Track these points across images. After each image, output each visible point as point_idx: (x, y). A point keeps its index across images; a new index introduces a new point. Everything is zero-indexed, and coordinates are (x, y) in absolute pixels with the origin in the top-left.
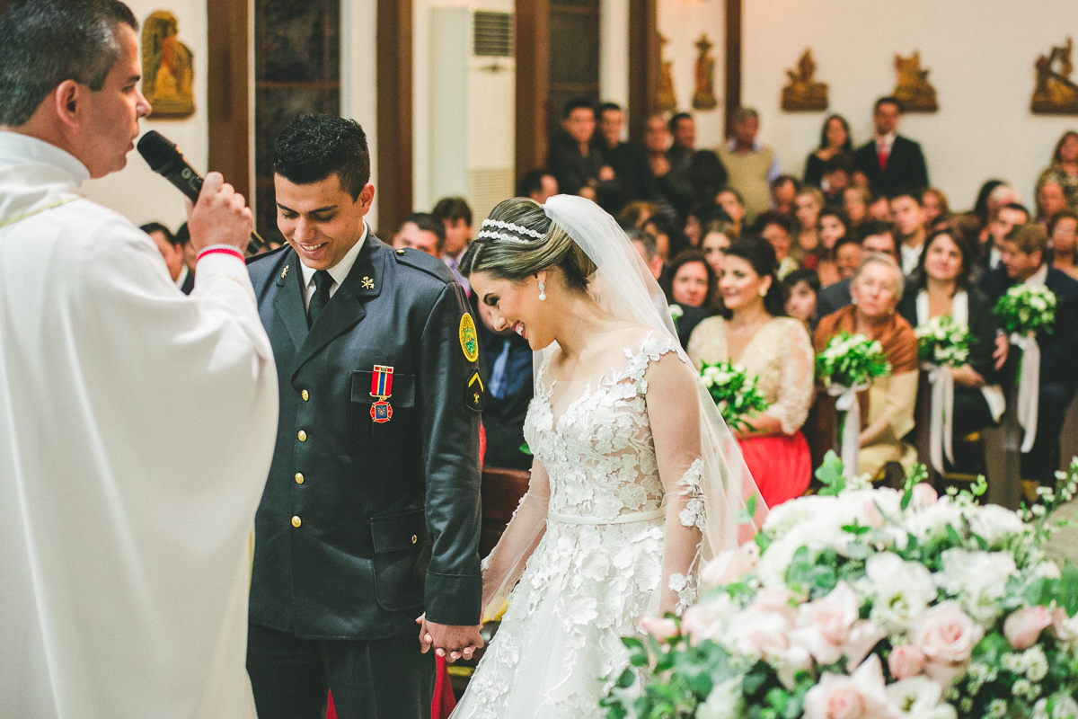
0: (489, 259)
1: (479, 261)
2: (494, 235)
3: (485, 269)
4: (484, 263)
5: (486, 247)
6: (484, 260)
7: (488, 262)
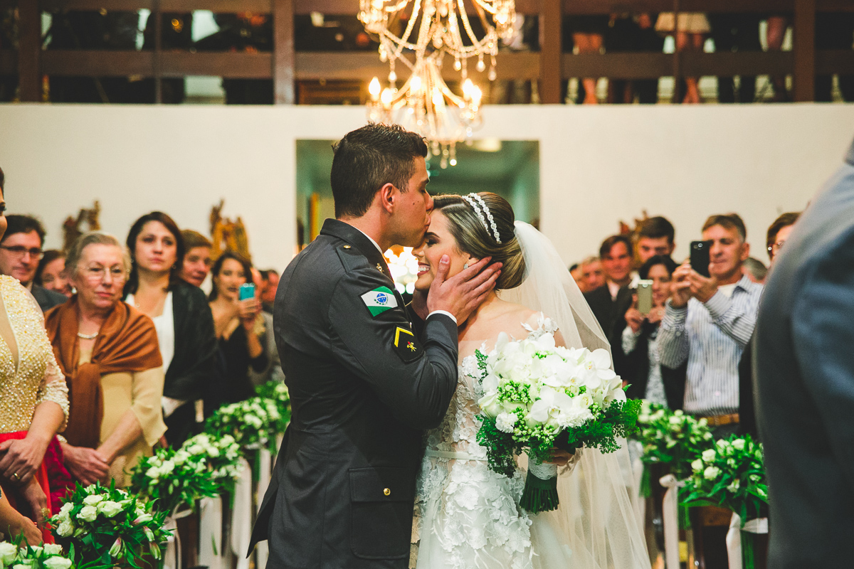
0: (460, 218)
1: (454, 211)
2: (477, 210)
3: (451, 219)
4: (455, 215)
5: (466, 209)
6: (456, 214)
7: (458, 218)
